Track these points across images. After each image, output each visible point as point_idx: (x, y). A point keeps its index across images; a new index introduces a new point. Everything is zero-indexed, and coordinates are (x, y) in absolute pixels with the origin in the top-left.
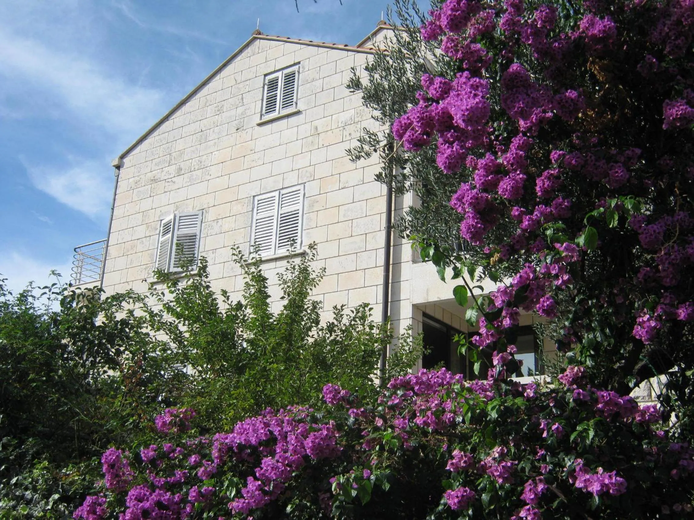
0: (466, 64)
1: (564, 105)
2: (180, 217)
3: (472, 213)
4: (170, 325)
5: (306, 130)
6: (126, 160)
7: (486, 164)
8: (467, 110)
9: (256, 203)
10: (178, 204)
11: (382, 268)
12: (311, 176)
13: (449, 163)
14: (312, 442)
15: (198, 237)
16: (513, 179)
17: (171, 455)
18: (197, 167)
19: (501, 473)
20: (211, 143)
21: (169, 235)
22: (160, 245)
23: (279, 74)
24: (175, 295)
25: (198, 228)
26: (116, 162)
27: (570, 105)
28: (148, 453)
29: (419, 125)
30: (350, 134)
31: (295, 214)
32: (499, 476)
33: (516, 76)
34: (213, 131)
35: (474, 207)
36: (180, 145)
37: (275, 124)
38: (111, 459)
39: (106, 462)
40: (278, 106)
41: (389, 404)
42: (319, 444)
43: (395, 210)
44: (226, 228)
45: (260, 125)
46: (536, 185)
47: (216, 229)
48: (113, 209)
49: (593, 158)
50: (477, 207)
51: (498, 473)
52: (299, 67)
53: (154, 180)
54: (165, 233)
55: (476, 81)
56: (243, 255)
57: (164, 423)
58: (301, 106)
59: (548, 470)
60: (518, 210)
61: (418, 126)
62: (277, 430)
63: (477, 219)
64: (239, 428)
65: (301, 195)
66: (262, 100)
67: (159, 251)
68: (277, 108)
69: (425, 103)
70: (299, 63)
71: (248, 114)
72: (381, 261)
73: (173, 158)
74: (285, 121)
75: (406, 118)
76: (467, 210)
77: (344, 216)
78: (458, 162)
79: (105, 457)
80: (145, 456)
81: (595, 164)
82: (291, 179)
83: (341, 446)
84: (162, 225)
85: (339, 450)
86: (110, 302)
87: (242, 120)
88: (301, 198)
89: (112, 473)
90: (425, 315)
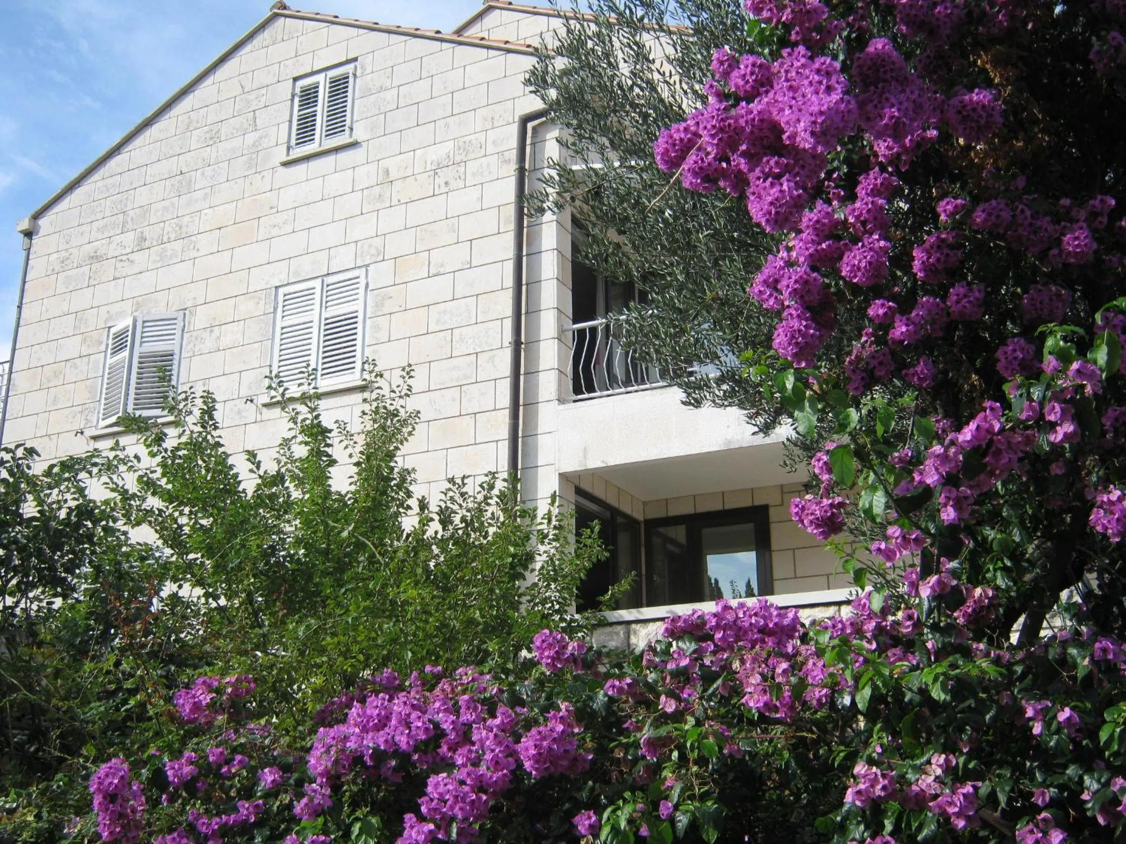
0: (797, 33)
1: (968, 116)
2: (144, 322)
3: (796, 309)
4: (160, 515)
5: (367, 175)
6: (43, 222)
7: (818, 222)
8: (821, 113)
9: (281, 298)
10: (140, 299)
11: (507, 412)
12: (379, 254)
13: (777, 213)
14: (536, 746)
15: (176, 357)
16: (871, 249)
17: (225, 769)
18: (173, 237)
19: (961, 808)
20: (199, 195)
21: (126, 353)
22: (107, 371)
23: (320, 78)
24: (158, 459)
25: (177, 342)
26: (25, 225)
27: (980, 116)
28: (180, 769)
29: (715, 142)
30: (446, 183)
31: (351, 319)
32: (958, 815)
33: (883, 60)
34: (203, 174)
35: (802, 297)
36: (142, 197)
37: (314, 164)
38: (111, 783)
39: (99, 789)
40: (318, 132)
41: (669, 667)
42: (550, 749)
43: (527, 313)
44: (226, 341)
45: (285, 164)
46: (913, 259)
47: (209, 344)
48: (20, 307)
49: (1028, 213)
50: (807, 298)
51: (957, 810)
52: (356, 67)
53: (96, 258)
54: (118, 349)
55: (824, 63)
56: (286, 389)
57: (197, 706)
58: (359, 134)
59: (1047, 799)
60: (883, 305)
61: (713, 145)
62: (450, 721)
63: (806, 320)
64: (358, 715)
65: (362, 286)
66: (290, 121)
67: (106, 381)
68: (317, 137)
69: (721, 101)
70: (355, 60)
71: (265, 146)
72: (505, 400)
73: (129, 220)
74: (331, 158)
75: (682, 129)
76: (786, 303)
77: (438, 322)
78: (791, 213)
79: (96, 780)
80: (175, 776)
81: (1031, 225)
82: (344, 258)
83: (588, 751)
84: (111, 337)
85: (585, 760)
86: (56, 474)
87: (254, 156)
88: (362, 291)
89: (113, 811)
90: (579, 491)
